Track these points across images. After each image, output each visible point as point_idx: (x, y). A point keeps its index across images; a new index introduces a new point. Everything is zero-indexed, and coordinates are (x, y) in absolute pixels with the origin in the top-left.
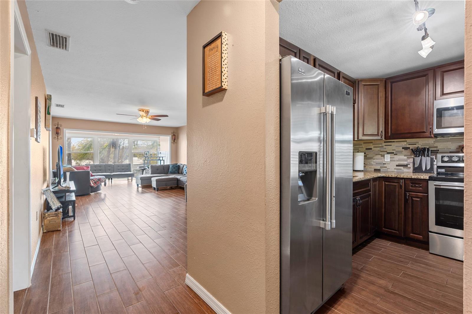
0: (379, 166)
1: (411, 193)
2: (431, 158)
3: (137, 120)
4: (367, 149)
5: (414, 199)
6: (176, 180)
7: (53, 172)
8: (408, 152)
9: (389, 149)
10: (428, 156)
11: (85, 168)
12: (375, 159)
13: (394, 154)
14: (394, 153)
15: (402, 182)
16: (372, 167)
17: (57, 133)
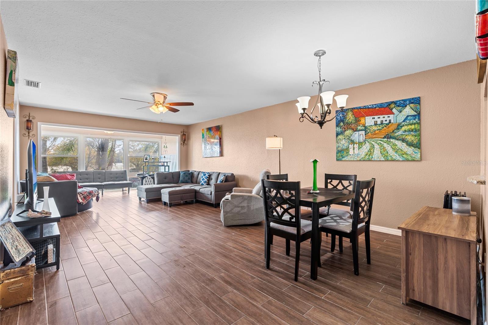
3: (150, 108)
6: (194, 192)
7: (21, 183)
11: (69, 177)
17: (28, 128)
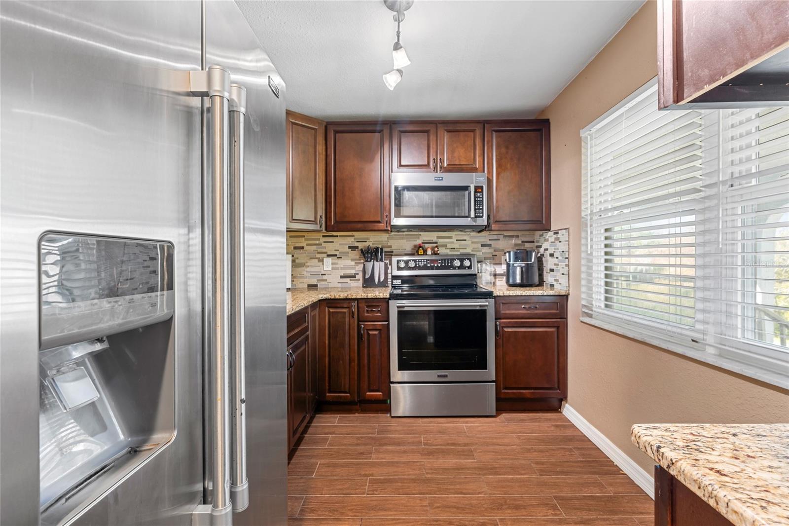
0: (316, 280)
1: (366, 323)
2: (385, 263)
4: (295, 248)
5: (371, 332)
8: (356, 254)
9: (330, 248)
10: (381, 260)
12: (308, 266)
13: (338, 258)
14: (338, 256)
15: (354, 306)
16: (305, 280)
